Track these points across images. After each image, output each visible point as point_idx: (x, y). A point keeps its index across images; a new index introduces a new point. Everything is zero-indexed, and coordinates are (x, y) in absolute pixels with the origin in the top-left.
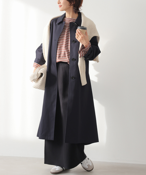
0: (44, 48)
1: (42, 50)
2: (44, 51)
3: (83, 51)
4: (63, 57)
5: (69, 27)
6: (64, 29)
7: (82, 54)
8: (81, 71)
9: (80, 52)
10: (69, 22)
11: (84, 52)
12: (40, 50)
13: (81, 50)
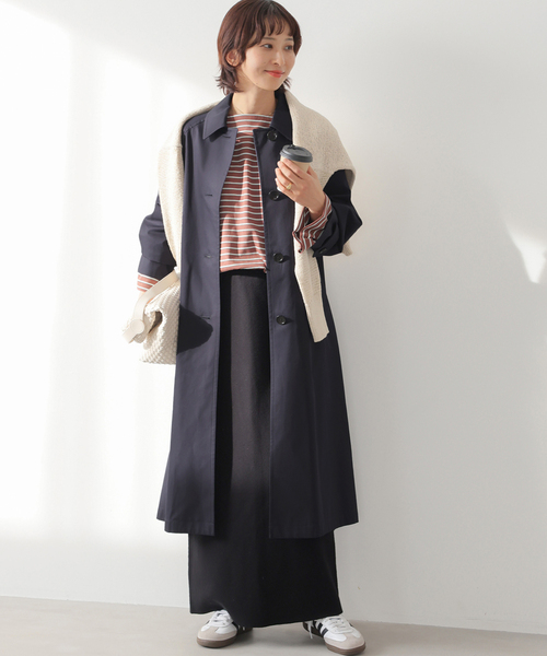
0: (169, 225)
1: (163, 231)
2: (170, 233)
3: (307, 231)
4: (245, 251)
5: (252, 146)
6: (235, 153)
7: (307, 242)
8: (306, 296)
9: (298, 234)
10: (249, 128)
11: (312, 233)
12: (153, 228)
13: (302, 226)
